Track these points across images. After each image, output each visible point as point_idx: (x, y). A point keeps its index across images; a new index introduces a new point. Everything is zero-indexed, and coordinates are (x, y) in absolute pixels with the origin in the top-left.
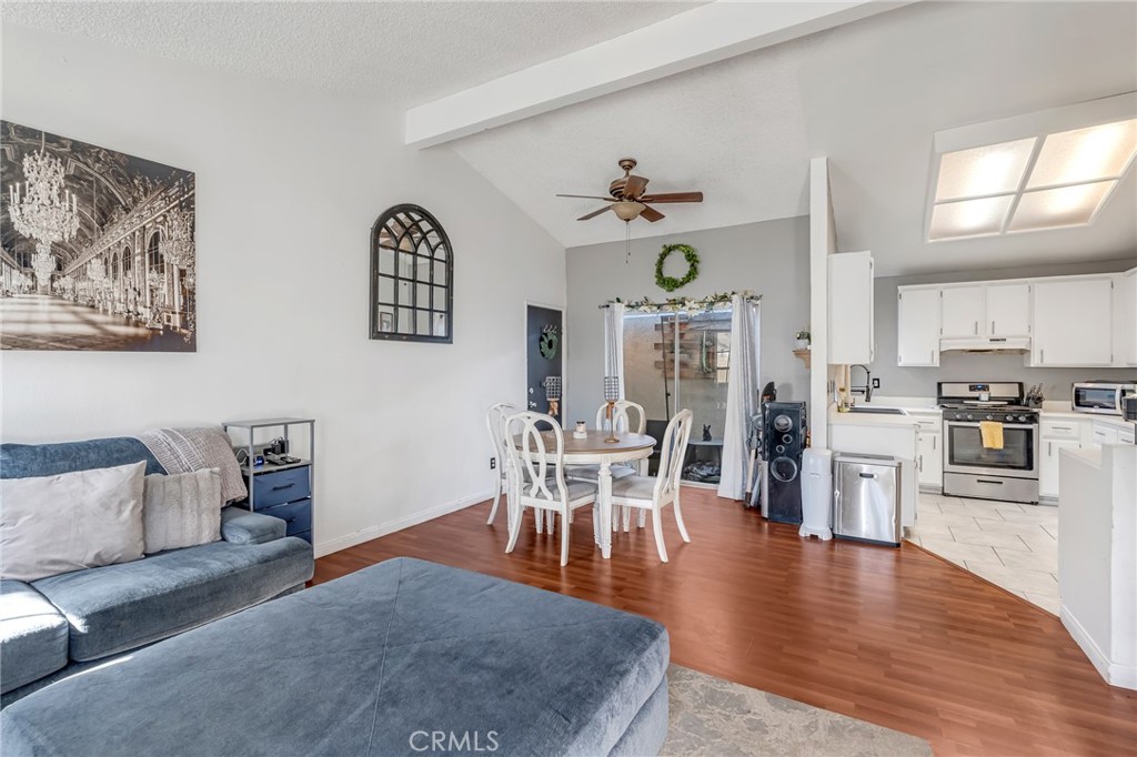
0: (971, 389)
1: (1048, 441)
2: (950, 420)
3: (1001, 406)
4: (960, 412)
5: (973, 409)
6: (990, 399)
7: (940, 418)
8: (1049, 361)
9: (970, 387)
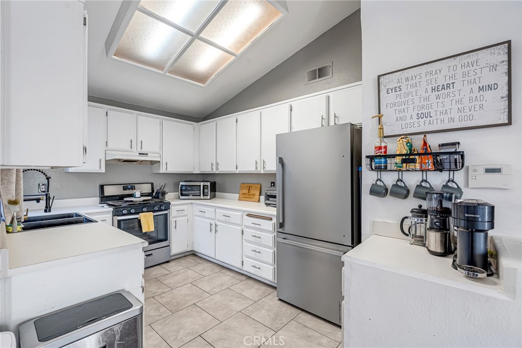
0: (124, 189)
1: (175, 219)
2: (118, 216)
3: (149, 200)
4: (124, 208)
5: (132, 205)
6: (142, 195)
7: (111, 215)
8: (171, 170)
9: (123, 188)
